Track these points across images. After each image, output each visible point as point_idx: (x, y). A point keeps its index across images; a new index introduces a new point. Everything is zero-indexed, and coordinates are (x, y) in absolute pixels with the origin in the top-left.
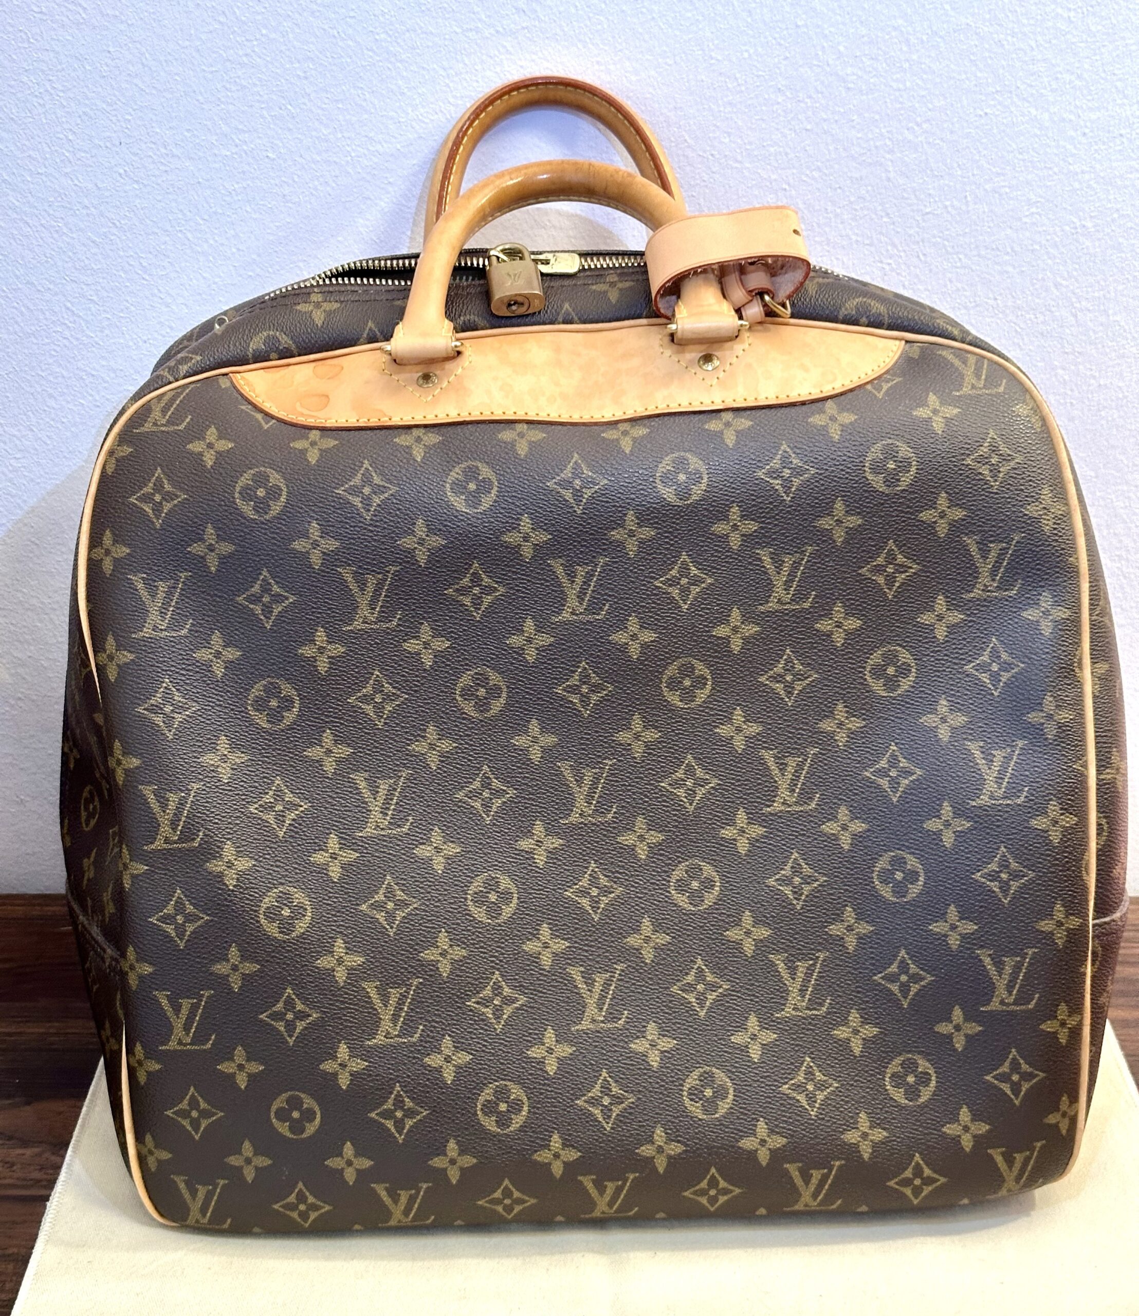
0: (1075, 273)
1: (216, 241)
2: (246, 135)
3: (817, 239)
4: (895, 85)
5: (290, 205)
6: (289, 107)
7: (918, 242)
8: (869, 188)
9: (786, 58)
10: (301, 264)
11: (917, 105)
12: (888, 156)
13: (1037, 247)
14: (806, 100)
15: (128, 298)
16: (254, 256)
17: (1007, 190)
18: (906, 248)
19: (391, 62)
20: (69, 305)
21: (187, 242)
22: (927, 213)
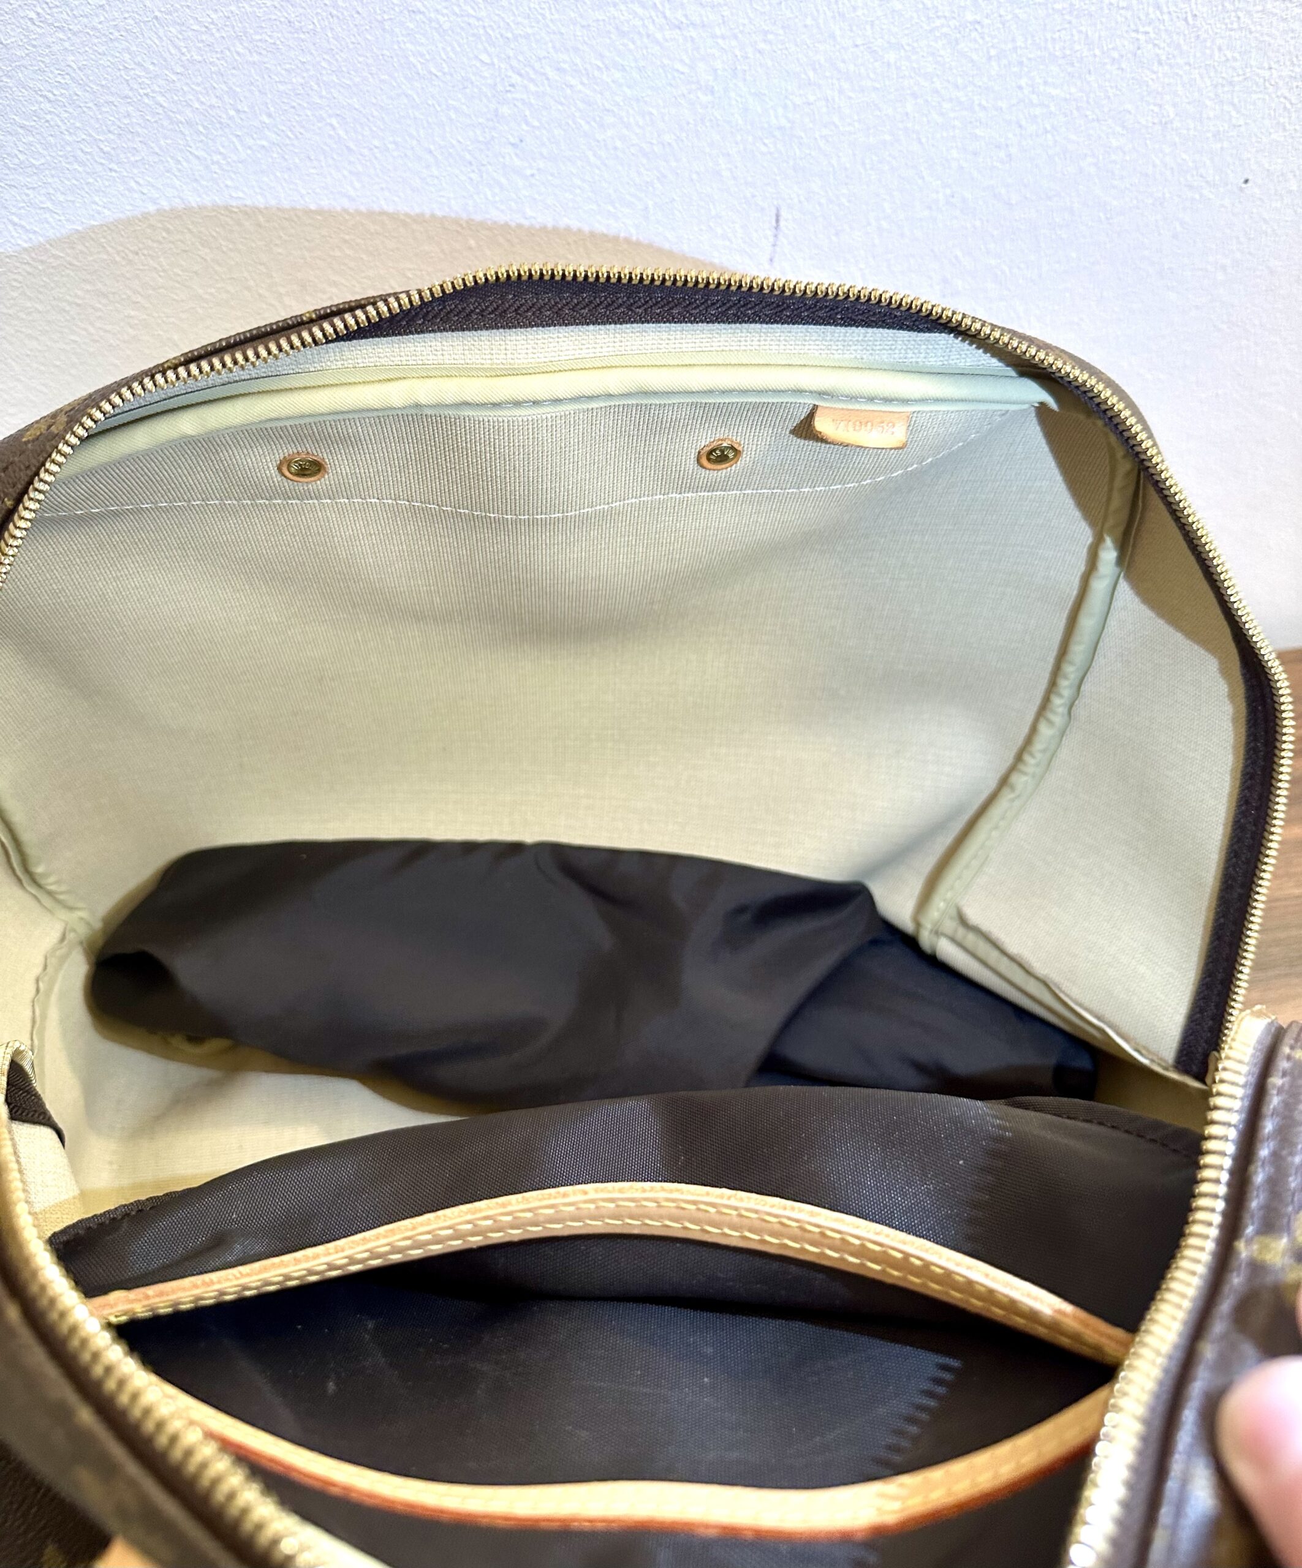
5: (302, 36)
15: (97, 199)
21: (160, 110)
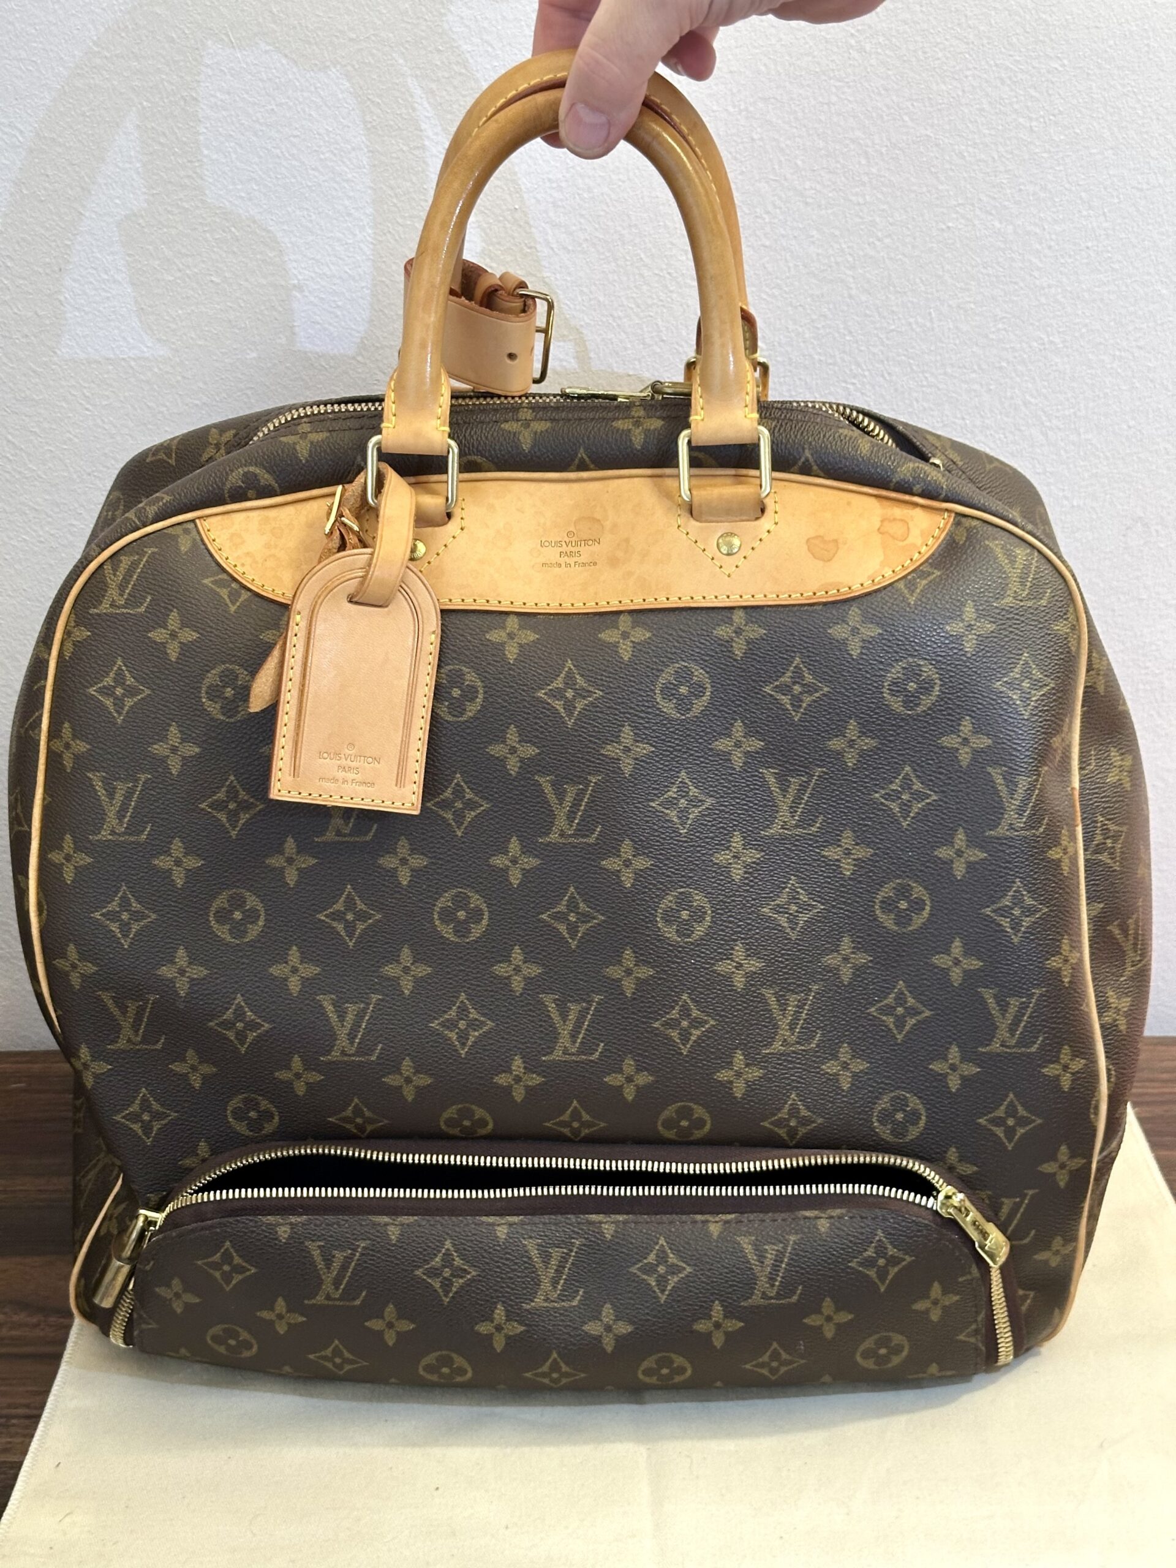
0: (1044, 391)
1: (160, 369)
2: (190, 259)
3: (779, 359)
4: (854, 198)
6: (233, 229)
7: (882, 361)
8: (831, 306)
9: (742, 173)
10: (249, 392)
11: (878, 220)
12: (850, 273)
13: (1004, 364)
14: (765, 216)
16: (201, 385)
17: (972, 306)
18: (871, 367)
19: (336, 182)
20: (10, 437)
22: (893, 331)
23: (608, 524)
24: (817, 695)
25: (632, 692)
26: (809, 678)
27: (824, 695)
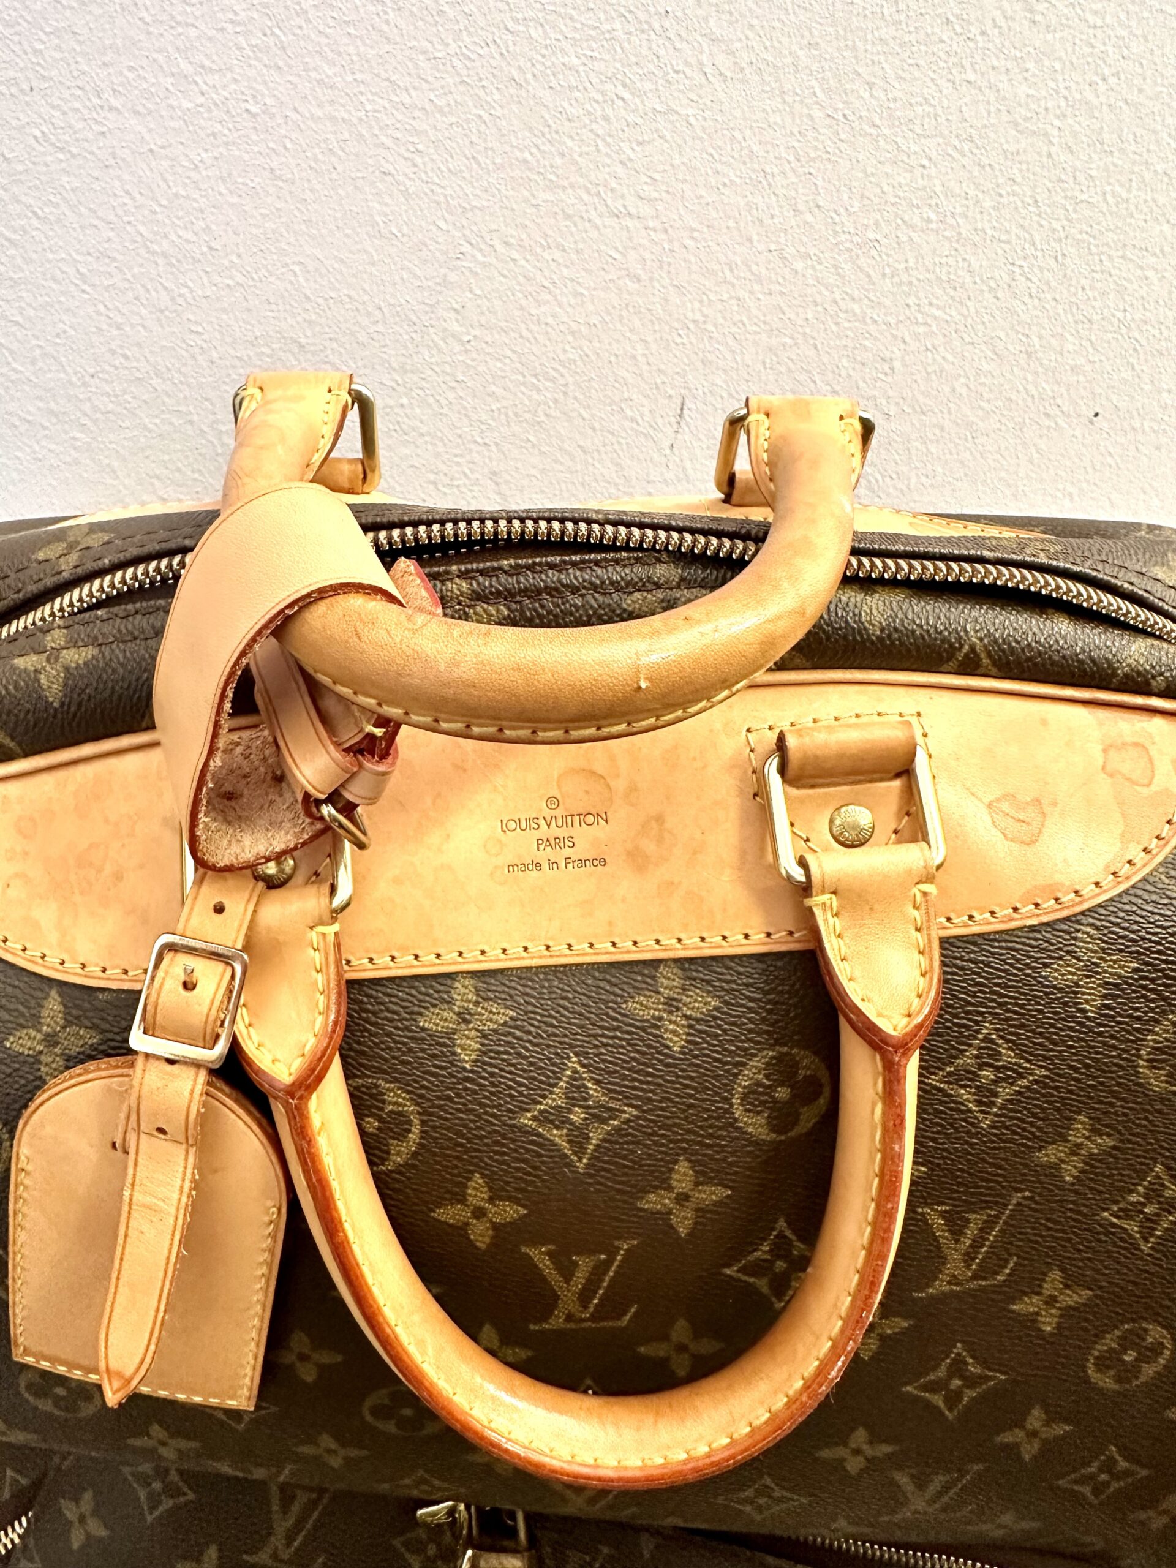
23: (619, 785)
24: (1024, 1082)
25: (691, 1106)
26: (1008, 1056)
27: (1036, 1082)
